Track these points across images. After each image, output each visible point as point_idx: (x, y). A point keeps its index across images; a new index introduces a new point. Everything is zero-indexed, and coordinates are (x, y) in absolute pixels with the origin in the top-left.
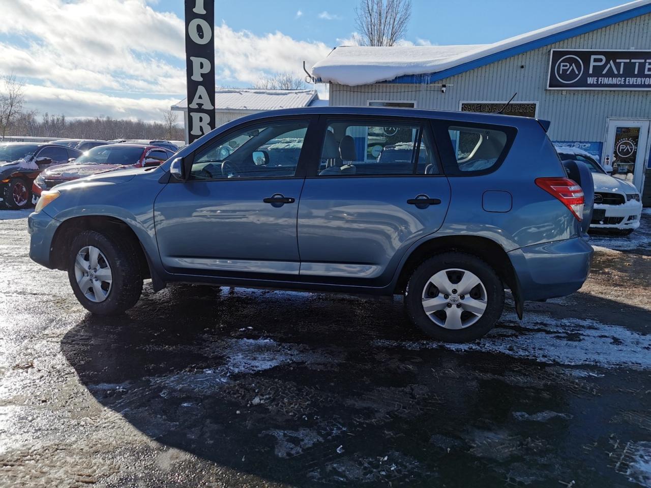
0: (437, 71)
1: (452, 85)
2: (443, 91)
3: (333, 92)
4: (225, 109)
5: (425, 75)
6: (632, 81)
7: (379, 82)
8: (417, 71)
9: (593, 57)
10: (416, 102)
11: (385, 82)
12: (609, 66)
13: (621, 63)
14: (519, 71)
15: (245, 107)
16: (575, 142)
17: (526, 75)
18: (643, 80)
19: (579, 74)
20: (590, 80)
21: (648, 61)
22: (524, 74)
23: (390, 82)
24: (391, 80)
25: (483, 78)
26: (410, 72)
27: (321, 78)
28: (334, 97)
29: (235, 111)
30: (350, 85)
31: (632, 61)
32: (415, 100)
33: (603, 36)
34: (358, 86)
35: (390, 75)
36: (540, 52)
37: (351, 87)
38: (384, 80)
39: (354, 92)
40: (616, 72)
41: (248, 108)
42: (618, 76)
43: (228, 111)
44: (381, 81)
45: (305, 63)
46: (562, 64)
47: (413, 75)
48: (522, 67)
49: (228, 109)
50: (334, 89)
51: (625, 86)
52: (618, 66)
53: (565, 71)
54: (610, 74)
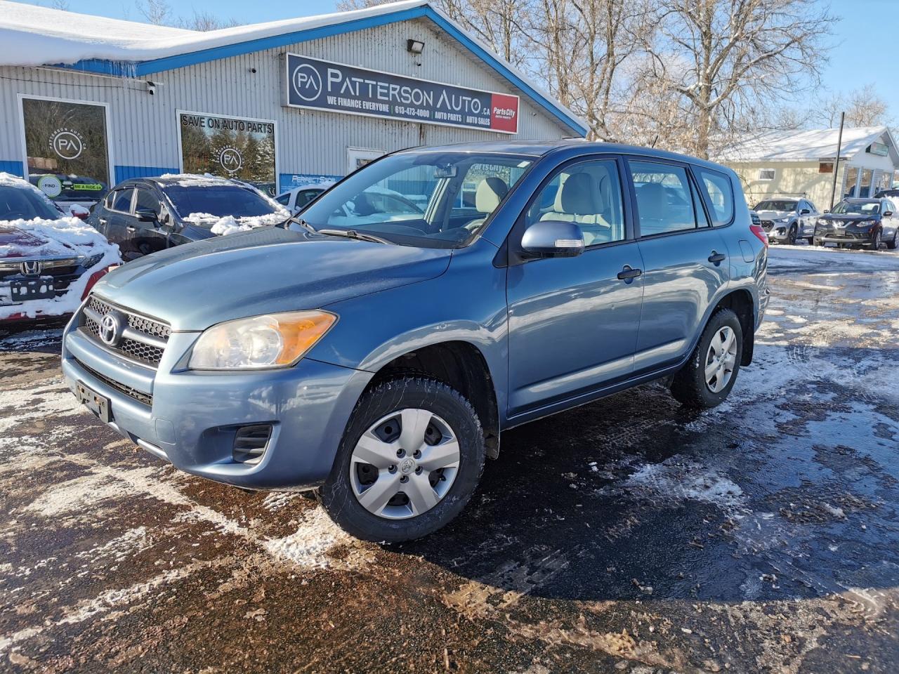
0: (144, 60)
1: (162, 84)
2: (151, 92)
5: (127, 63)
6: (368, 105)
8: (115, 56)
9: (330, 71)
10: (108, 104)
11: (61, 65)
12: (345, 84)
13: (356, 82)
14: (248, 77)
16: (319, 176)
17: (257, 82)
18: (377, 105)
19: (319, 89)
20: (331, 100)
21: (379, 83)
22: (255, 81)
23: (69, 67)
24: (71, 64)
25: (203, 79)
26: (103, 54)
31: (367, 81)
32: (106, 101)
33: (333, 45)
35: (72, 56)
36: (270, 54)
40: (353, 93)
42: (355, 98)
46: (300, 74)
47: (107, 60)
48: (254, 71)
51: (361, 110)
52: (353, 84)
53: (304, 84)
54: (347, 95)
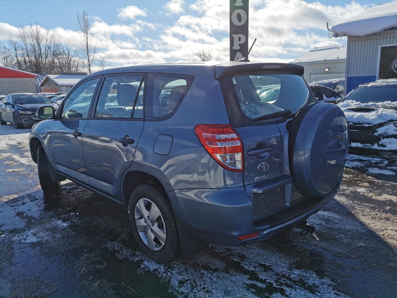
3: (350, 42)
4: (323, 61)
7: (387, 30)
15: (338, 58)
27: (337, 34)
28: (351, 45)
29: (330, 62)
30: (360, 35)
34: (368, 35)
37: (362, 37)
38: (392, 27)
39: (368, 40)
41: (339, 59)
43: (325, 62)
44: (388, 28)
45: (328, 24)
49: (325, 60)
50: (352, 40)
